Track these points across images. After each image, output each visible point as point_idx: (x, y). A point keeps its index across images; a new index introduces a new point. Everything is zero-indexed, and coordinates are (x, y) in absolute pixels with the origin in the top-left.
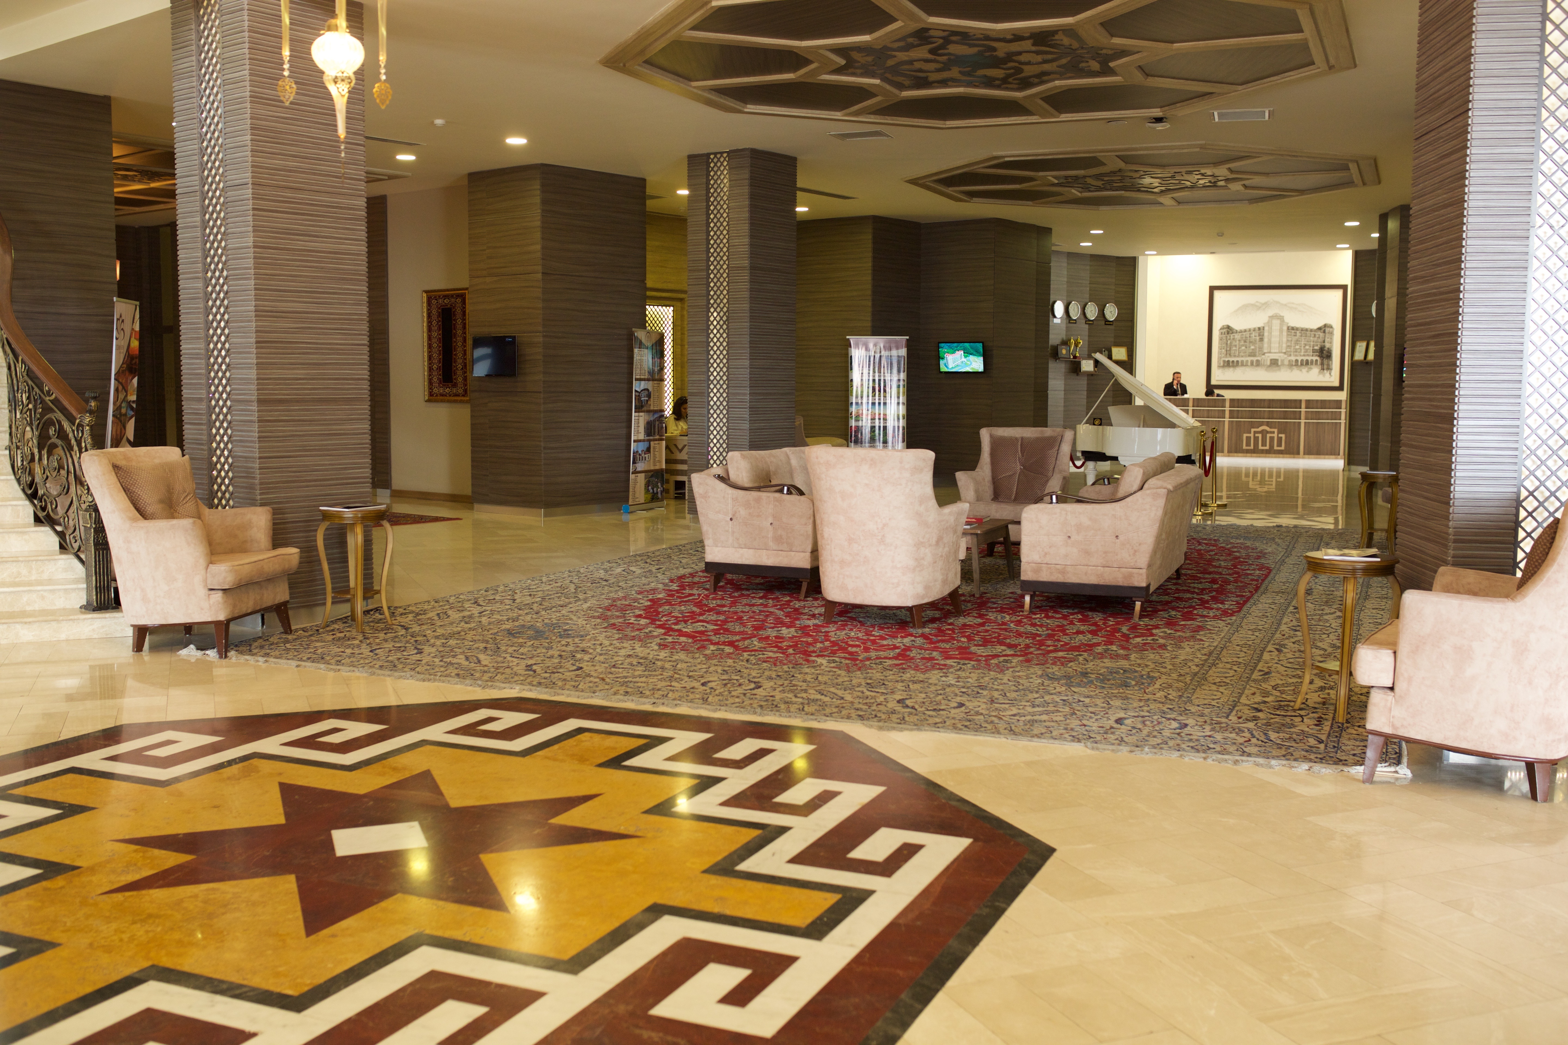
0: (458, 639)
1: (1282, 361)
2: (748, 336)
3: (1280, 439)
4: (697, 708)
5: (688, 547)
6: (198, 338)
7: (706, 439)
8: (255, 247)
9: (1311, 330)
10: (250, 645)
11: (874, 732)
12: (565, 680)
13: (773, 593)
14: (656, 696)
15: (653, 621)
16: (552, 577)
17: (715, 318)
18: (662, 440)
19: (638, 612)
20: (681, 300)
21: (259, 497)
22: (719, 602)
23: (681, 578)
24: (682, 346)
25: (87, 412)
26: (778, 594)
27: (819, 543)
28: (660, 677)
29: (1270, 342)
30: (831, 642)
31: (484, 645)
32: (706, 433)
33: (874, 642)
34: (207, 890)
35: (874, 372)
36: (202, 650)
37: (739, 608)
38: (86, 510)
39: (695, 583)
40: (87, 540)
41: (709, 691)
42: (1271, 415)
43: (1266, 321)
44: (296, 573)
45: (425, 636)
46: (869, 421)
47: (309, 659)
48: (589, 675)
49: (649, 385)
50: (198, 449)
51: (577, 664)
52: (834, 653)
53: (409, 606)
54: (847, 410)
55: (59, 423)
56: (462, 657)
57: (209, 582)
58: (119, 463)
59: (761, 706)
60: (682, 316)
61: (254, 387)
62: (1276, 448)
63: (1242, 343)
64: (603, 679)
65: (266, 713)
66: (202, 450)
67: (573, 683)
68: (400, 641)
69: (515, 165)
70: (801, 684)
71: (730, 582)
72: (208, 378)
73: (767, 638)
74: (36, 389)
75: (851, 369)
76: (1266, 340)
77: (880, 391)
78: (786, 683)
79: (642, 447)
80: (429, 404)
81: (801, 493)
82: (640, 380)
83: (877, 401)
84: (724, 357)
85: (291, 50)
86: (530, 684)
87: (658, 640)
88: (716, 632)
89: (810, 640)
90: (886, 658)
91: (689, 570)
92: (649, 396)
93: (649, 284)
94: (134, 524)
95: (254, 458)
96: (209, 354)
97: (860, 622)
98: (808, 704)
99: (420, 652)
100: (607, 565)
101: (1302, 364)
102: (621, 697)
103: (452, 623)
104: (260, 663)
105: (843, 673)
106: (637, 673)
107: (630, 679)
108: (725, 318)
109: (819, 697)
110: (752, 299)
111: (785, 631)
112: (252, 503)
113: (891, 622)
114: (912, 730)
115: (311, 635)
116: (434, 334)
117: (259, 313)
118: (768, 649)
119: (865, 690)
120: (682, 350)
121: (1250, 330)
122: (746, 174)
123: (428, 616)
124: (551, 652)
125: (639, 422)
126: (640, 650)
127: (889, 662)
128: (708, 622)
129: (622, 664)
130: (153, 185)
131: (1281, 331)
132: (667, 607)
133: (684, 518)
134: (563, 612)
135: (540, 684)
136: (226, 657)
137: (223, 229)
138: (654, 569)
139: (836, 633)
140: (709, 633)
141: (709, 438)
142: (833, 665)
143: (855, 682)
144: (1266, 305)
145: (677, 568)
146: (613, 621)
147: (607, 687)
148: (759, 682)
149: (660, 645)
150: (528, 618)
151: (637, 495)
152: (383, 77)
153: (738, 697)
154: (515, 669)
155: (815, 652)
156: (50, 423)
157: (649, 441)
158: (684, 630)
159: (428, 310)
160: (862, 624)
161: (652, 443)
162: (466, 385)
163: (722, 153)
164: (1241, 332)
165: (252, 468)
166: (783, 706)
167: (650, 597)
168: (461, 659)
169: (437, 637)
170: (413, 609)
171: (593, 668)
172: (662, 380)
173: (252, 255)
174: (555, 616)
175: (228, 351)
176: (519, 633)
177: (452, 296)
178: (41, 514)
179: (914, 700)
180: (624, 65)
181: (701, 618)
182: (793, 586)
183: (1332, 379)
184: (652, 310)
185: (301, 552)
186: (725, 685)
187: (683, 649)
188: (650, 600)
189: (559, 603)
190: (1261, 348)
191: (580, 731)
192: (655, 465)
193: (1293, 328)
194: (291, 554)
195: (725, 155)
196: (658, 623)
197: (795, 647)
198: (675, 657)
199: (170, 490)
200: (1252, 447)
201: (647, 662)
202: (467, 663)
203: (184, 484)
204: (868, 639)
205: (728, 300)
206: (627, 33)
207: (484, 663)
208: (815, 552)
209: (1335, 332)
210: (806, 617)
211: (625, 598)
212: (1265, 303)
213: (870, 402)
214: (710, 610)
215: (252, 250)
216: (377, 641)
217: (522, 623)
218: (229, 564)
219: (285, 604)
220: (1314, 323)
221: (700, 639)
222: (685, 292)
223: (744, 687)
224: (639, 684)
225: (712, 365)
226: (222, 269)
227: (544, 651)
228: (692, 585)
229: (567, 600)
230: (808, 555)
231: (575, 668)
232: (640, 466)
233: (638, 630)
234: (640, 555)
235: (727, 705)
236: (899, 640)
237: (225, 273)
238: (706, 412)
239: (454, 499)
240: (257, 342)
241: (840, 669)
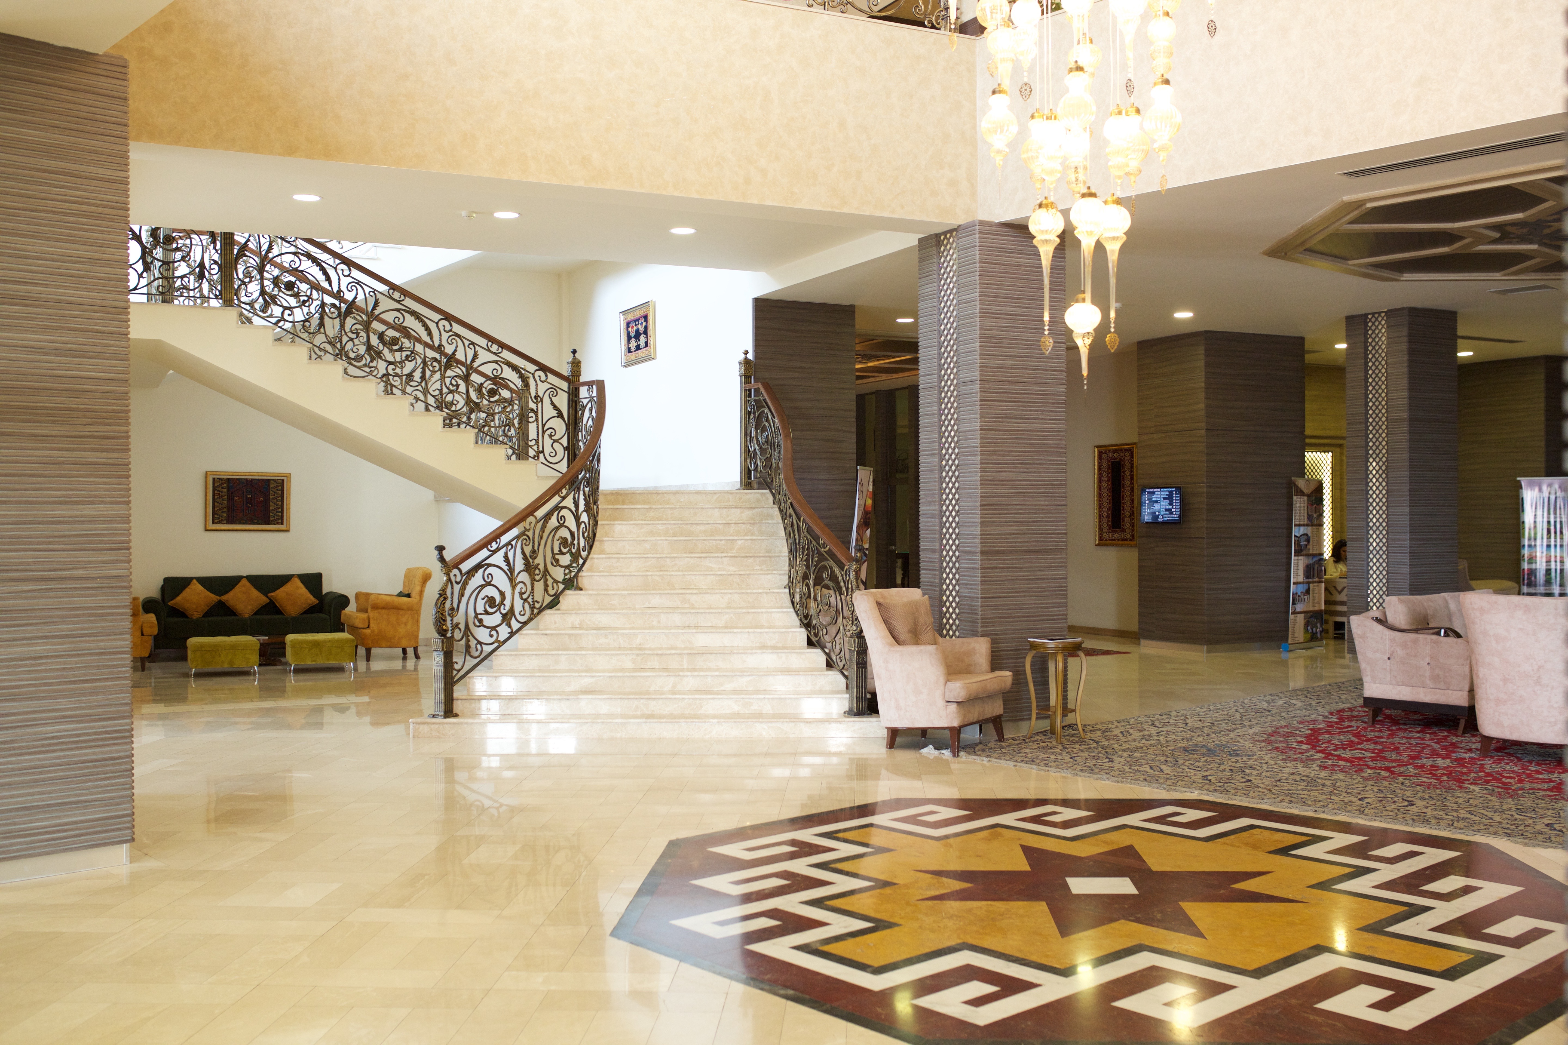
0: (1141, 753)
2: (1407, 485)
4: (1354, 817)
5: (1348, 684)
6: (934, 502)
7: (1365, 583)
8: (981, 430)
10: (974, 749)
11: (1519, 847)
12: (1236, 789)
13: (1430, 729)
14: (1318, 806)
15: (1314, 747)
16: (1219, 706)
17: (1374, 468)
18: (1321, 582)
19: (1299, 739)
20: (1340, 446)
21: (980, 630)
22: (1377, 734)
23: (1339, 711)
24: (1341, 490)
25: (854, 560)
26: (1435, 729)
27: (1475, 682)
28: (1321, 792)
30: (1486, 773)
31: (1165, 758)
32: (1366, 576)
33: (1529, 775)
34: (988, 905)
35: (1549, 513)
36: (938, 750)
37: (1397, 740)
38: (851, 637)
39: (1354, 717)
40: (851, 660)
41: (1365, 805)
44: (1008, 692)
45: (1113, 749)
46: (1544, 564)
47: (1022, 761)
48: (1258, 787)
49: (1308, 530)
50: (932, 590)
51: (1247, 777)
52: (1487, 782)
53: (1096, 725)
54: (1519, 552)
55: (831, 568)
56: (1147, 766)
57: (947, 695)
58: (881, 601)
59: (1413, 820)
60: (1341, 461)
61: (978, 541)
64: (1270, 790)
65: (999, 797)
66: (935, 590)
67: (1244, 792)
68: (1093, 752)
69: (1182, 333)
70: (1452, 805)
71: (1389, 717)
72: (941, 533)
73: (1422, 766)
74: (814, 543)
75: (1523, 511)
77: (1555, 533)
78: (1438, 803)
79: (1301, 589)
80: (1098, 548)
81: (1458, 635)
82: (1300, 525)
83: (1553, 543)
84: (1384, 504)
85: (1050, 317)
86: (1207, 790)
87: (1319, 763)
88: (1373, 759)
89: (1464, 770)
90: (1539, 789)
91: (1349, 705)
92: (1308, 540)
93: (1308, 432)
94: (892, 649)
95: (977, 598)
96: (942, 514)
97: (1517, 757)
98: (1458, 821)
99: (1111, 761)
100: (1269, 698)
102: (1287, 805)
103: (1134, 740)
104: (984, 762)
105: (1494, 799)
106: (1300, 787)
107: (1294, 792)
108: (1384, 468)
109: (1469, 816)
110: (1412, 449)
111: (1440, 762)
112: (975, 634)
113: (1550, 759)
114: (1556, 848)
115: (1020, 744)
116: (1105, 485)
117: (984, 482)
118: (1423, 775)
119: (1514, 814)
120: (1341, 494)
122: (1404, 331)
123: (1113, 733)
124: (1222, 767)
125: (1298, 566)
126: (1301, 768)
127: (1544, 793)
128: (1365, 750)
129: (1286, 779)
130: (870, 364)
132: (1327, 736)
133: (1344, 658)
134: (1231, 735)
135: (1215, 790)
136: (958, 756)
137: (955, 416)
138: (1314, 703)
139: (1490, 765)
140: (1367, 760)
141: (1368, 581)
142: (1485, 792)
143: (1505, 806)
145: (1336, 703)
146: (1276, 745)
147: (1273, 796)
148: (1412, 801)
149: (1320, 766)
150: (1200, 739)
151: (1296, 635)
152: (1112, 330)
153: (1392, 811)
154: (1193, 778)
155: (1468, 780)
156: (824, 568)
157: (1309, 583)
158: (1343, 755)
159: (1099, 463)
160: (1519, 759)
161: (1311, 585)
162: (1133, 531)
163: (1379, 313)
165: (976, 606)
166: (1433, 821)
167: (1311, 727)
168: (1146, 768)
169: (1124, 750)
170: (1100, 727)
171: (1260, 781)
172: (1321, 525)
173: (979, 436)
174: (1224, 739)
175: (957, 512)
176: (1193, 750)
177: (1121, 450)
178: (814, 639)
179: (1563, 825)
180: (1286, 254)
181: (1359, 746)
182: (1452, 724)
184: (1311, 457)
185: (1014, 675)
186: (1381, 801)
187: (1342, 771)
188: (1311, 729)
189: (1227, 728)
191: (1252, 827)
192: (1314, 606)
194: (1006, 676)
195: (1383, 314)
196: (1318, 748)
197: (1449, 775)
198: (1335, 777)
199: (916, 623)
201: (1309, 779)
202: (1152, 771)
203: (926, 619)
204: (1524, 773)
205: (1387, 450)
206: (1288, 231)
207: (1166, 772)
208: (1472, 691)
210: (1463, 751)
211: (1287, 726)
213: (1545, 544)
214: (1368, 740)
215: (979, 432)
216: (1074, 750)
217: (1196, 743)
218: (962, 682)
219: (1000, 717)
221: (1357, 764)
222: (1344, 438)
223: (1397, 804)
224: (1302, 796)
225: (1371, 512)
226: (955, 447)
227: (1217, 765)
228: (1351, 718)
229: (1234, 726)
230: (1465, 694)
231: (1245, 780)
232: (1300, 607)
233: (1300, 753)
234: (1300, 690)
235: (1381, 816)
236: (1556, 775)
237: (956, 450)
238: (1365, 557)
239: (1122, 635)
240: (981, 505)
241: (1492, 795)
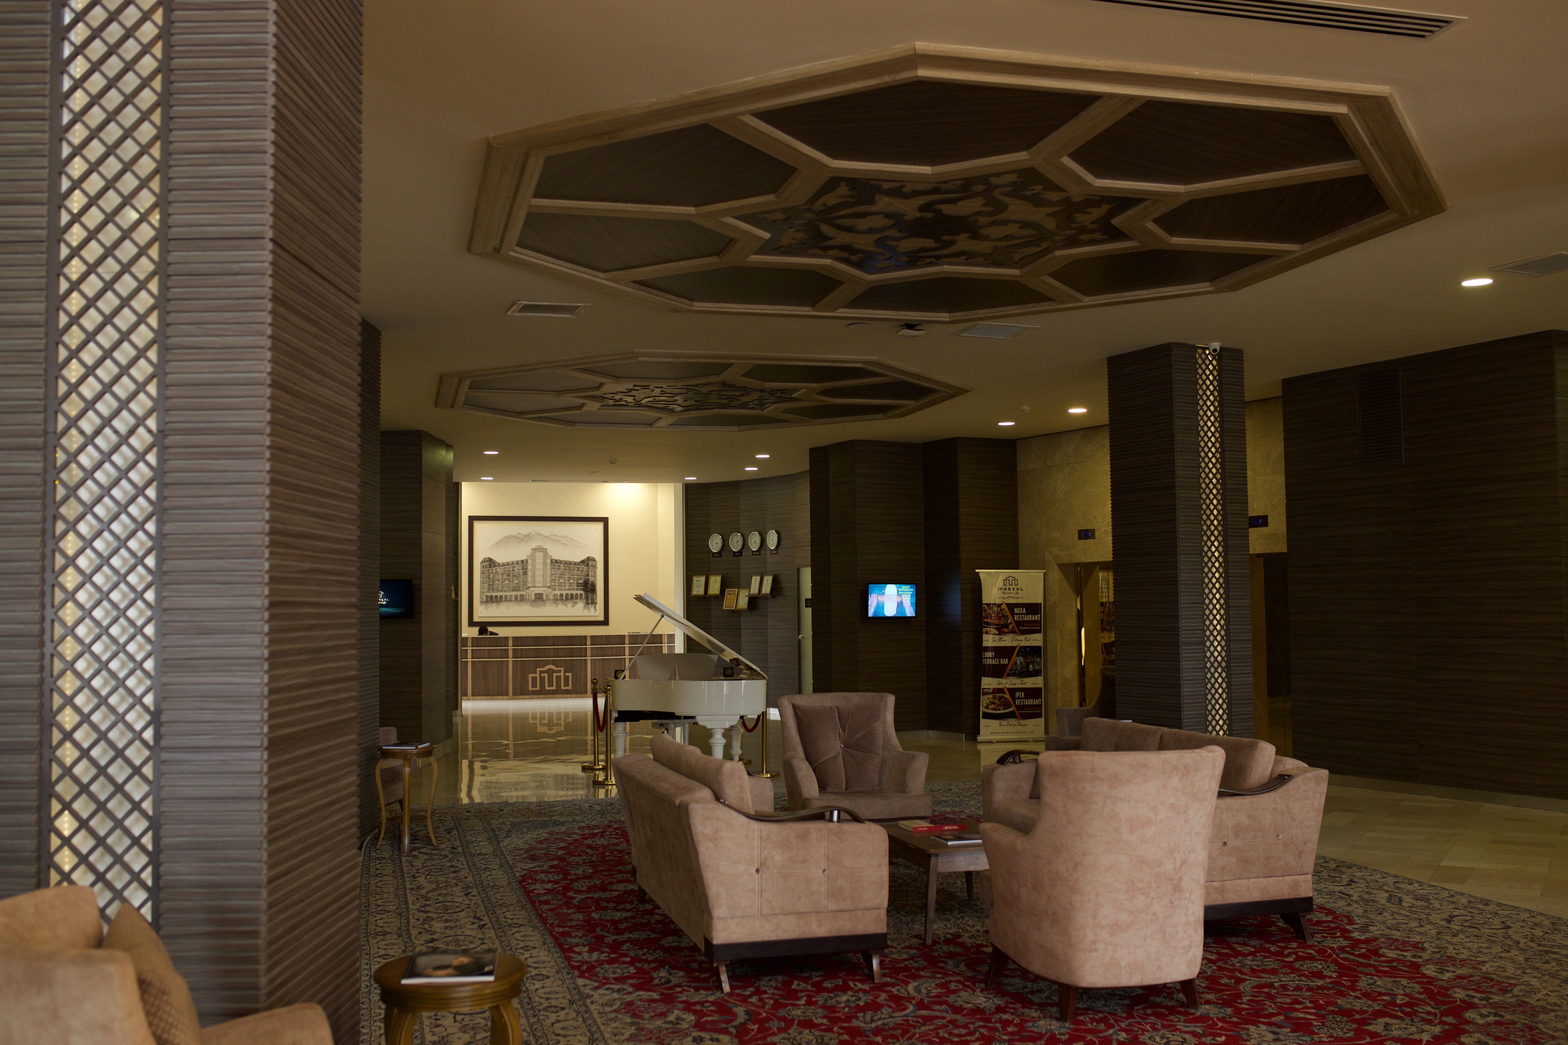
1: (547, 595)
3: (566, 678)
9: (575, 564)
29: (534, 575)
42: (557, 653)
43: (529, 554)
62: (563, 688)
63: (505, 577)
76: (530, 574)
101: (567, 599)
121: (513, 563)
131: (545, 564)
144: (528, 538)
164: (503, 565)
183: (597, 613)
190: (525, 582)
193: (556, 561)
200: (538, 688)
209: (598, 566)
212: (528, 535)
220: (577, 557)
